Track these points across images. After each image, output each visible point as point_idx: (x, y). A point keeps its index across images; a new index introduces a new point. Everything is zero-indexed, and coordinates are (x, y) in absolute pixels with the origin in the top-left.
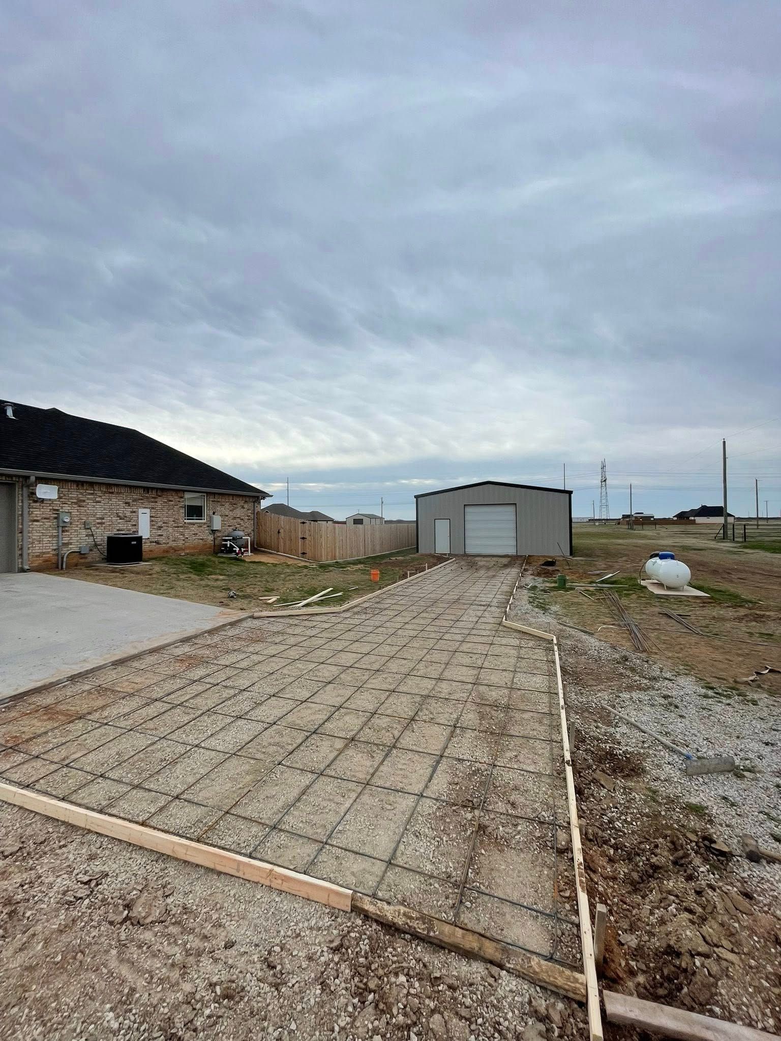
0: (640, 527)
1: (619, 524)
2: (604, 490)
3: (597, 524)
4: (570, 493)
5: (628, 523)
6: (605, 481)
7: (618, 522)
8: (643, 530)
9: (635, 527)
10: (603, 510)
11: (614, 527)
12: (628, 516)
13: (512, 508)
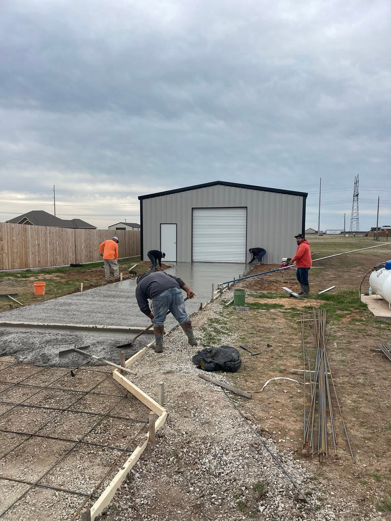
0: (385, 239)
1: (367, 236)
2: (355, 204)
3: (347, 235)
4: (305, 195)
5: (375, 235)
6: (357, 195)
7: (366, 234)
8: (387, 241)
9: (380, 238)
10: (354, 223)
11: (362, 238)
12: (375, 229)
13: (242, 213)
